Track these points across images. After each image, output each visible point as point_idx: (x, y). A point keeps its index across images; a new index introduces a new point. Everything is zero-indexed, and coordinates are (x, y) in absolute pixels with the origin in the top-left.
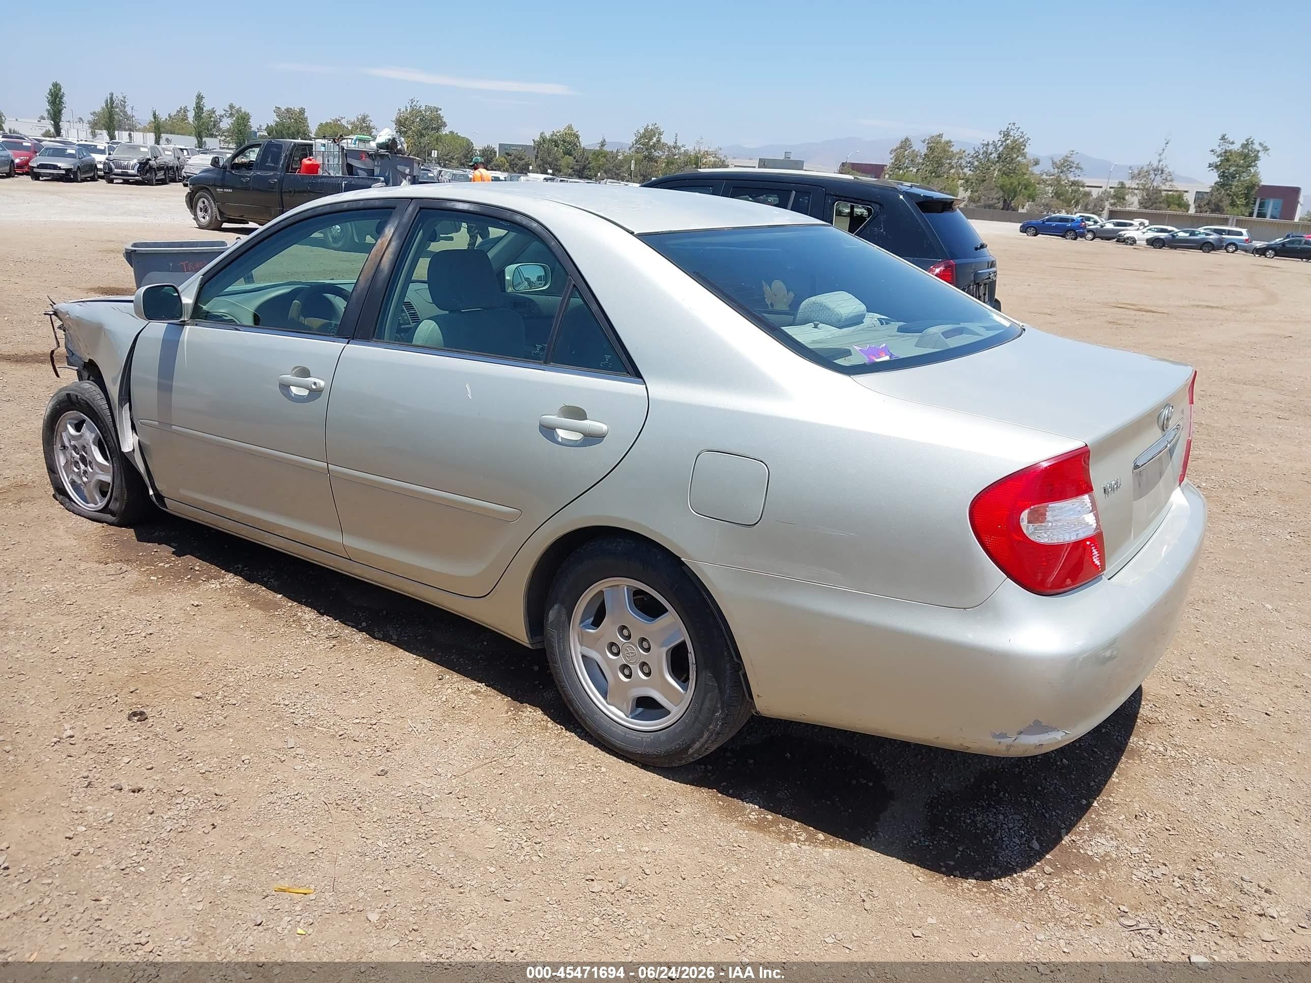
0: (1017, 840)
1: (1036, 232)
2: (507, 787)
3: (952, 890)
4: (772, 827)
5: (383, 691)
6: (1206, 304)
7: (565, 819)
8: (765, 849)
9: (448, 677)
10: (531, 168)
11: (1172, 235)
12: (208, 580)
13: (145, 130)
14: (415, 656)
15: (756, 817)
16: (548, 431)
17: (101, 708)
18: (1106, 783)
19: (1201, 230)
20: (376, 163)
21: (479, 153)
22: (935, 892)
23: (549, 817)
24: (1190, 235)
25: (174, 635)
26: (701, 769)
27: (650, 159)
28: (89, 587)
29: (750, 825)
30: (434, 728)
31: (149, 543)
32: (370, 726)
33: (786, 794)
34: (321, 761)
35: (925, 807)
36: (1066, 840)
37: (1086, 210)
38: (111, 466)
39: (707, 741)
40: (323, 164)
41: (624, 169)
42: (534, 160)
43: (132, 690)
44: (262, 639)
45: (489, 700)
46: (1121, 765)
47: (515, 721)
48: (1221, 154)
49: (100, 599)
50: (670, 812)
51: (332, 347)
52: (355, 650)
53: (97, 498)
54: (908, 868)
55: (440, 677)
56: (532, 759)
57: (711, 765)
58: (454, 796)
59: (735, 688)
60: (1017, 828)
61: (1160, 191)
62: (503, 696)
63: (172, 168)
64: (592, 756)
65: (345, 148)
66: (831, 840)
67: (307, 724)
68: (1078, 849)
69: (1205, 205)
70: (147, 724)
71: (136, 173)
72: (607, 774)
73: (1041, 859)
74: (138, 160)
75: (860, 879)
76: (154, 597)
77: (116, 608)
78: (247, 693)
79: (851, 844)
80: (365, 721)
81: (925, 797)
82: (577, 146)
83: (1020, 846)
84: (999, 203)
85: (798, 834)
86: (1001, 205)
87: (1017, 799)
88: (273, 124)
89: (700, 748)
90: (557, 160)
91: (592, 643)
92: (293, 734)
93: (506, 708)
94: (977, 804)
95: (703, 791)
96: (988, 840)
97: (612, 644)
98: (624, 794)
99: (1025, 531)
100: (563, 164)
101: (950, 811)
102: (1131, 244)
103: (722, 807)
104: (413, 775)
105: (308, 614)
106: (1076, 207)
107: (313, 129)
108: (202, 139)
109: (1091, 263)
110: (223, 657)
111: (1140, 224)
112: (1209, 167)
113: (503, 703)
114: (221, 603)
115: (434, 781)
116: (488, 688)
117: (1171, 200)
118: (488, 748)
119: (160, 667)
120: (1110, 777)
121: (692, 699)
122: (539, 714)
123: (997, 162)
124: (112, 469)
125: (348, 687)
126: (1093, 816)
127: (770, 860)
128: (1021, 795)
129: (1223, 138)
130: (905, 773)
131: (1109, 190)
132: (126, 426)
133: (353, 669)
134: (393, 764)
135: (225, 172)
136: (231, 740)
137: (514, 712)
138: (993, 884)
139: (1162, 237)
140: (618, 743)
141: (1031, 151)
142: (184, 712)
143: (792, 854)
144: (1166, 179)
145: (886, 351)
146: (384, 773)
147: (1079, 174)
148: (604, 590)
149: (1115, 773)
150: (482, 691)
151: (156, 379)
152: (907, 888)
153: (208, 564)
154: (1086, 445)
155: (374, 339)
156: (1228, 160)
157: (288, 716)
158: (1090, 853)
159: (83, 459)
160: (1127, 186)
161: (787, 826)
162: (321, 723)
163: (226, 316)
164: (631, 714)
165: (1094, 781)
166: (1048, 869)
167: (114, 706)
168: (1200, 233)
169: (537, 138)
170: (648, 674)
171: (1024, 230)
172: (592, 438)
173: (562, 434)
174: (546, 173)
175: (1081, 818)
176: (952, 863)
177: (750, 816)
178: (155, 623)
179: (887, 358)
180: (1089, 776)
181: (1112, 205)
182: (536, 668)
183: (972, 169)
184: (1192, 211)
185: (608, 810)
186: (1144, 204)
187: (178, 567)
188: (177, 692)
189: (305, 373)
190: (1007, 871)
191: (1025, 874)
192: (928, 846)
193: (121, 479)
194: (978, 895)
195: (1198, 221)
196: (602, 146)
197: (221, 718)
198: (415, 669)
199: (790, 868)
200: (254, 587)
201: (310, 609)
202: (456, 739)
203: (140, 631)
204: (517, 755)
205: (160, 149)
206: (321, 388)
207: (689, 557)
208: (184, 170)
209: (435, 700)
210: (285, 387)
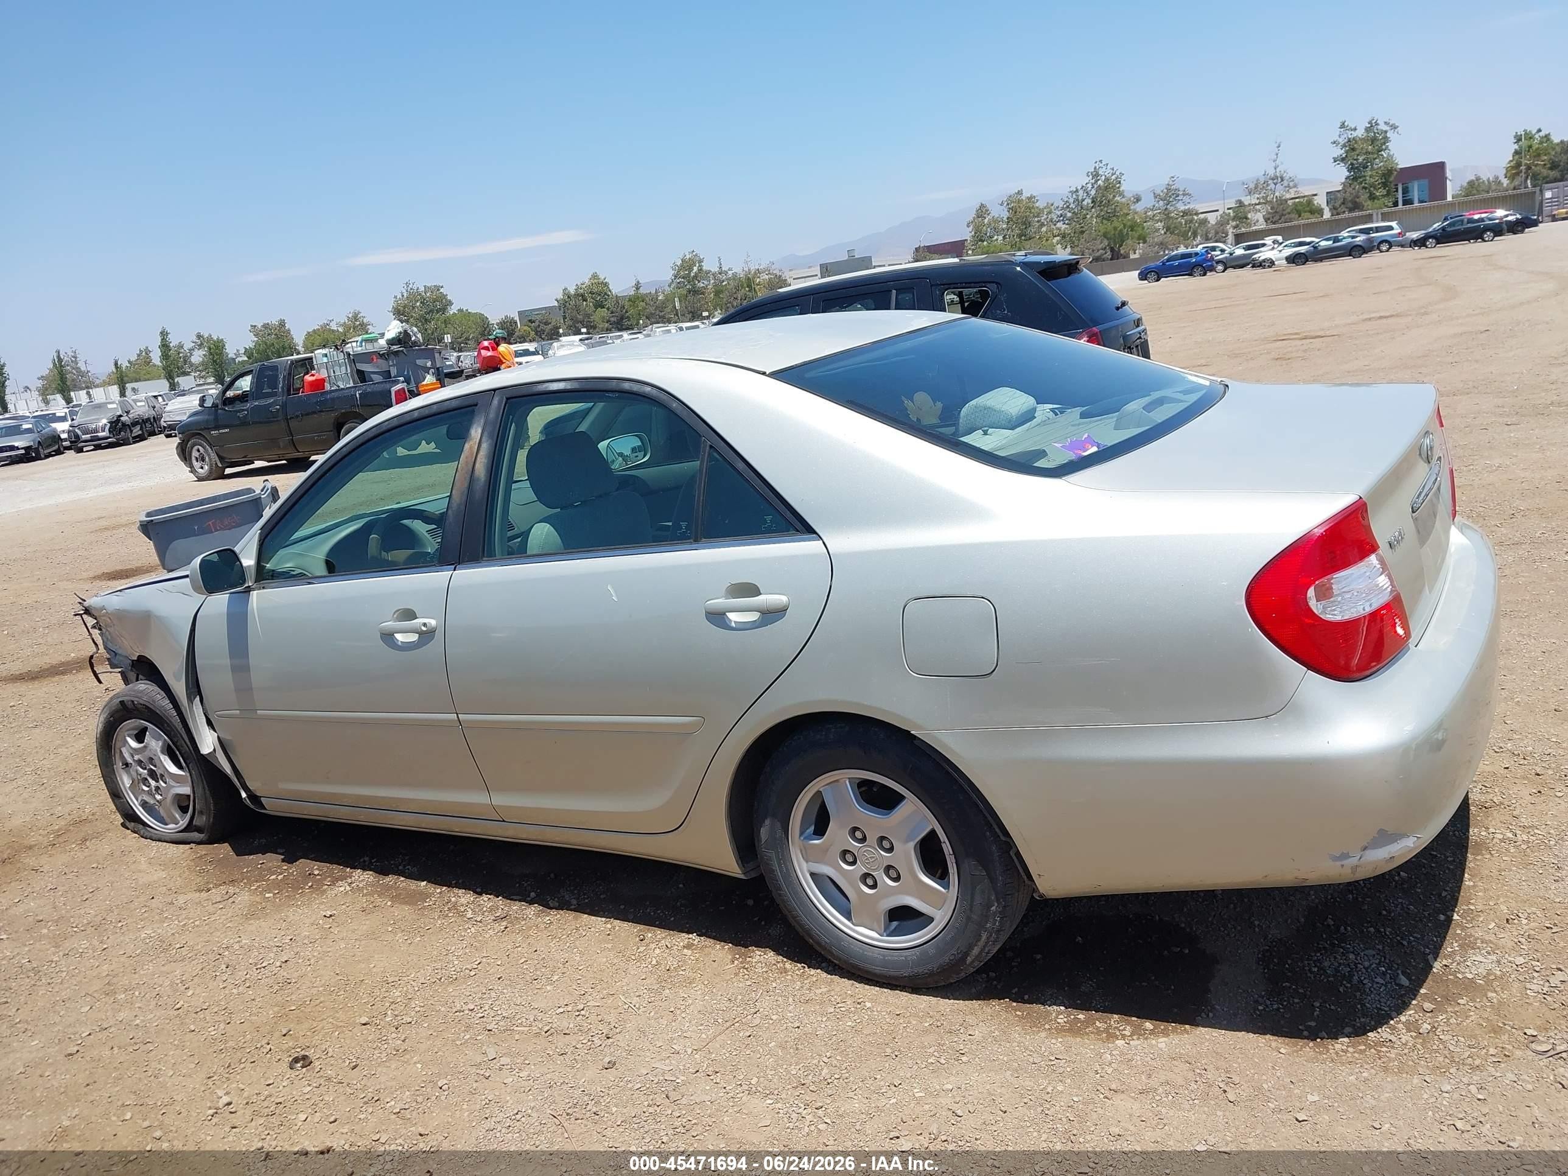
0: (1379, 980)
1: (1158, 277)
2: (761, 1050)
3: (1324, 1056)
4: (1088, 1027)
5: (580, 968)
6: (1378, 315)
7: (842, 1072)
8: (1088, 1055)
9: (650, 935)
10: (561, 331)
11: (1313, 246)
12: (333, 883)
13: (105, 384)
14: (603, 919)
15: (1065, 1019)
16: (717, 617)
17: (254, 1062)
18: (1460, 890)
19: (1345, 234)
20: (391, 363)
21: (497, 327)
22: (1305, 1063)
23: (823, 1074)
24: (1334, 242)
25: (314, 956)
26: (982, 979)
27: (695, 292)
28: (196, 923)
29: (1060, 1030)
30: (653, 999)
31: (251, 855)
32: (577, 1013)
33: (1091, 986)
34: (533, 1067)
35: (1259, 964)
36: (1437, 966)
37: (1207, 239)
38: (188, 774)
39: (987, 943)
40: (329, 377)
41: (668, 310)
42: (562, 322)
43: (284, 1032)
44: (419, 939)
45: (706, 952)
46: (1470, 864)
47: (745, 971)
48: (1344, 144)
49: (214, 934)
50: (963, 1037)
51: (438, 578)
52: (531, 927)
53: (177, 816)
54: (1264, 1041)
55: (642, 937)
56: (780, 1010)
57: (993, 971)
58: (702, 1074)
59: (1008, 872)
60: (1374, 965)
61: (1286, 201)
62: (722, 943)
63: (148, 419)
64: (849, 992)
65: (351, 353)
66: (1162, 1027)
67: (503, 1026)
68: (1454, 973)
69: (1340, 206)
70: (313, 1068)
71: (108, 435)
72: (875, 1009)
73: (1415, 996)
74: (107, 419)
75: (1212, 1066)
76: (278, 917)
77: (236, 941)
78: (421, 1007)
79: (1187, 1026)
80: (570, 1009)
81: (1254, 952)
82: (609, 295)
83: (1386, 986)
84: (1106, 253)
85: (1121, 1028)
86: (1109, 255)
87: (1363, 931)
88: (252, 345)
89: (980, 953)
90: (588, 316)
91: (820, 856)
92: (490, 1043)
93: (730, 957)
94: (1317, 947)
95: (994, 1003)
96: (1347, 987)
97: (845, 853)
98: (901, 1028)
99: (1315, 611)
100: (597, 319)
101: (1289, 962)
102: (1270, 267)
103: (1022, 1017)
104: (647, 1060)
105: (464, 897)
106: (1194, 238)
107: (299, 339)
108: (173, 380)
109: (1231, 298)
110: (379, 970)
111: (1274, 242)
112: (1335, 162)
113: (725, 952)
114: (358, 907)
115: (673, 1062)
116: (702, 938)
117: (1300, 208)
118: (725, 1009)
119: (310, 998)
120: (1462, 882)
121: (958, 897)
122: (771, 956)
123: (1092, 207)
124: (189, 778)
125: (538, 973)
126: (1459, 932)
127: (1098, 1066)
128: (1366, 925)
129: (1343, 126)
130: (1222, 929)
131: (1227, 211)
132: (200, 723)
133: (536, 951)
134: (619, 1051)
135: (216, 411)
136: (419, 1066)
137: (741, 960)
138: (1370, 1038)
139: (1302, 251)
140: (878, 970)
141: (1128, 187)
142: (353, 1045)
143: (1122, 1054)
144: (1289, 186)
145: (1090, 441)
146: (612, 1065)
147: (1189, 201)
148: (821, 790)
149: (1466, 875)
150: (695, 942)
151: (228, 662)
152: (1270, 1064)
153: (328, 865)
154: (1361, 498)
155: (484, 559)
156: (1353, 149)
157: (477, 1022)
158: (1470, 976)
159: (153, 774)
160: (1246, 203)
161: (1106, 1023)
162: (519, 1021)
163: (294, 571)
164: (885, 931)
165: (1446, 891)
166: (1428, 1006)
167: (268, 1056)
168: (1344, 238)
169: (560, 296)
170: (897, 879)
171: (1143, 276)
172: (771, 615)
173: (734, 617)
174: (578, 333)
175: (1445, 937)
176: (1313, 1024)
177: (1059, 1020)
178: (287, 947)
179: (1094, 449)
180: (1437, 885)
181: (1235, 227)
182: (750, 902)
183: (1066, 222)
184: (1327, 215)
185: (889, 1051)
186: (1271, 219)
187: (294, 876)
188: (338, 1023)
189: (410, 615)
190: (1381, 1019)
191: (1403, 1018)
192: (1278, 1009)
193: (204, 788)
194: (1356, 1055)
195: (1336, 225)
196: (638, 289)
197: (399, 1042)
198: (609, 935)
199: (1126, 1072)
200: (390, 879)
201: (464, 891)
202: (684, 1007)
203: (272, 960)
204: (761, 1010)
205: (130, 401)
206: (433, 628)
207: (920, 728)
208: (163, 420)
209: (645, 966)
210: (388, 637)
